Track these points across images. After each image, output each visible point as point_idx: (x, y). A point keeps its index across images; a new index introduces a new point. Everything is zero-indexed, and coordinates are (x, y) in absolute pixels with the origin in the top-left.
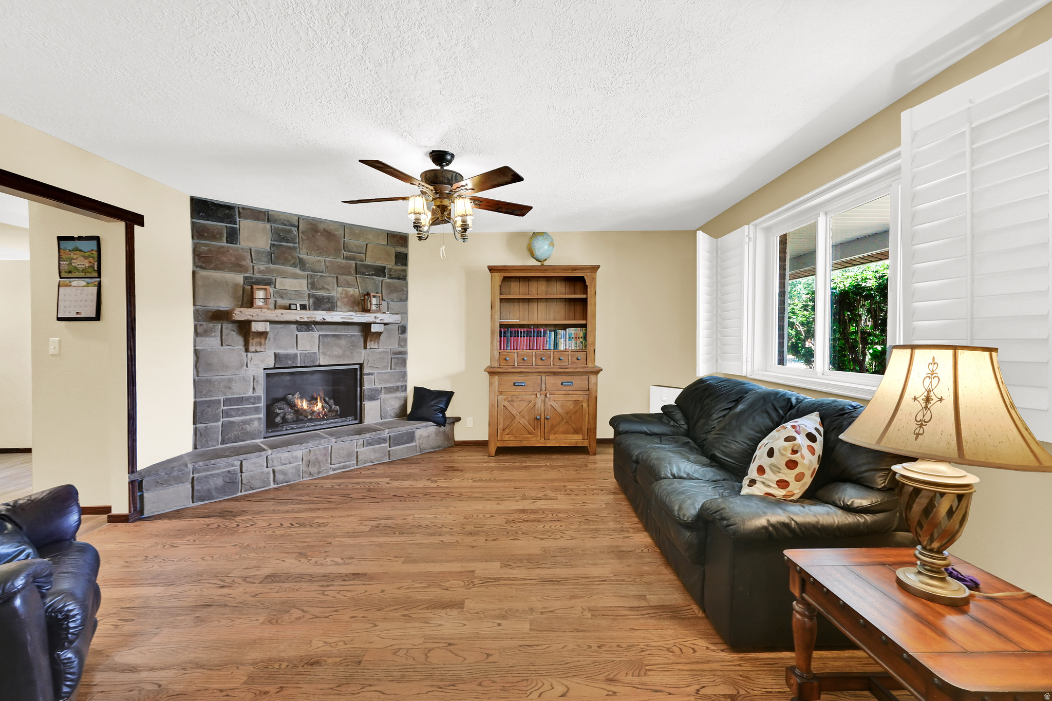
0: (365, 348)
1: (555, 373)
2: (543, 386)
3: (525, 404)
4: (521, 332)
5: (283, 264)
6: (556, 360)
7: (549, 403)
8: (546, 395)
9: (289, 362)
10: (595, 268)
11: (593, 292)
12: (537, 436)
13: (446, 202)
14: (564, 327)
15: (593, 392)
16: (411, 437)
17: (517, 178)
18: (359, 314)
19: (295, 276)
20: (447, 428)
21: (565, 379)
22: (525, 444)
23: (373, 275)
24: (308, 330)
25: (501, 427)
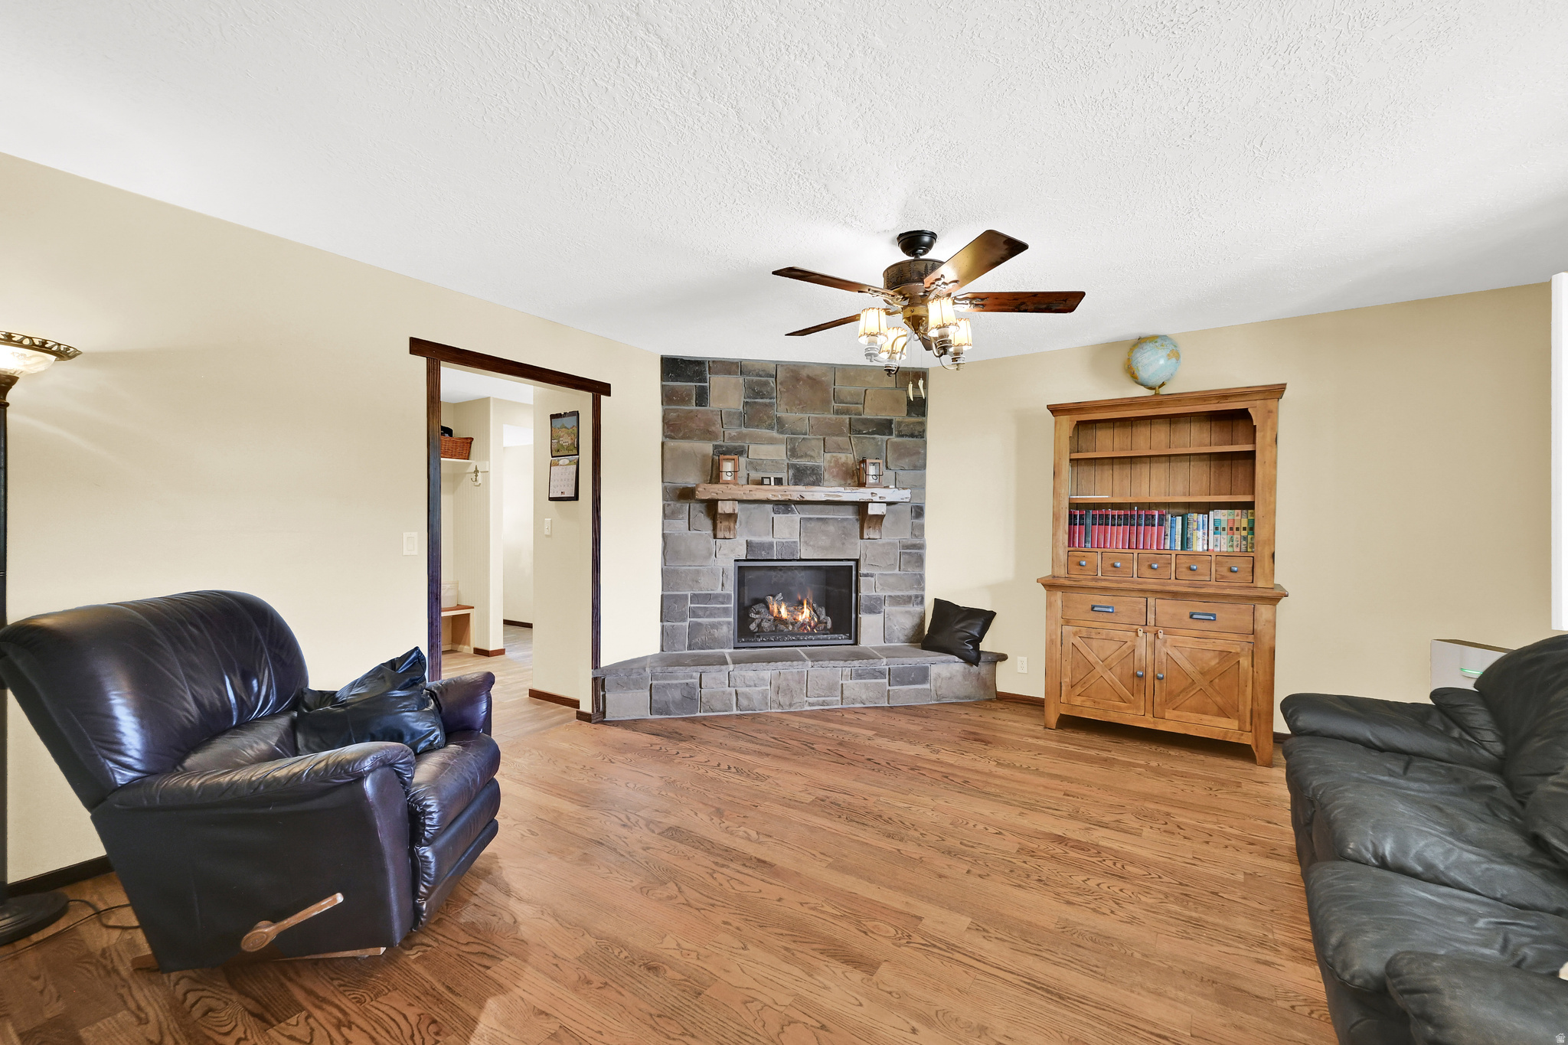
0: (862, 538)
1: (1175, 595)
2: (1151, 617)
3: (1115, 646)
4: (1113, 516)
5: (757, 427)
6: (1183, 569)
7: (1163, 650)
8: (1156, 634)
9: (763, 553)
10: (1276, 391)
11: (1269, 439)
12: (1138, 708)
13: (919, 311)
14: (1206, 508)
15: (1266, 639)
16: (922, 675)
17: (1015, 247)
18: (849, 490)
19: (772, 441)
20: (983, 669)
21: (1199, 607)
22: (1113, 717)
23: (873, 433)
24: (787, 511)
25: (1068, 680)
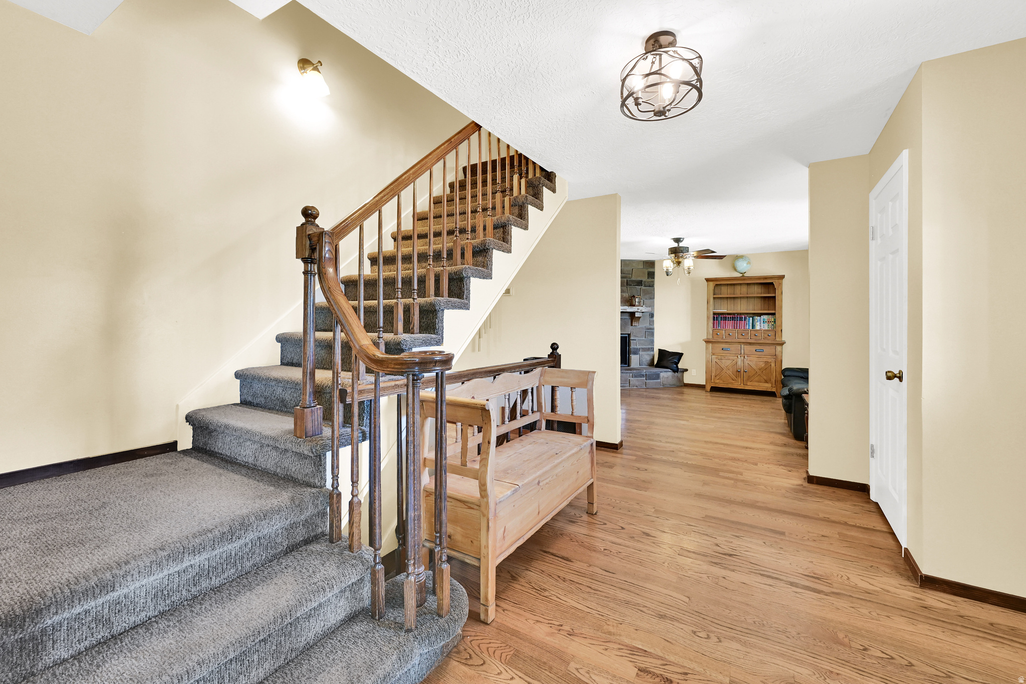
0: (632, 325)
1: (750, 344)
2: (742, 351)
3: (730, 361)
4: (728, 318)
6: (753, 336)
7: (746, 362)
8: (744, 357)
10: (782, 277)
11: (780, 293)
12: (738, 382)
13: (680, 260)
14: (760, 315)
15: (780, 355)
16: (657, 377)
18: (628, 308)
20: (679, 374)
21: (758, 347)
22: (730, 386)
23: (636, 285)
25: (713, 376)
